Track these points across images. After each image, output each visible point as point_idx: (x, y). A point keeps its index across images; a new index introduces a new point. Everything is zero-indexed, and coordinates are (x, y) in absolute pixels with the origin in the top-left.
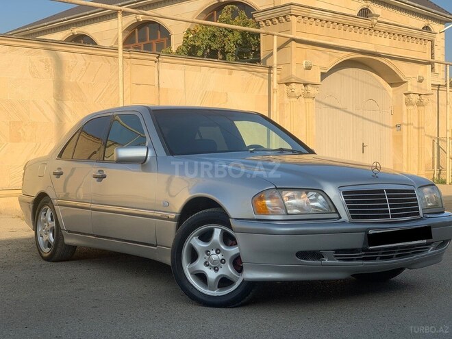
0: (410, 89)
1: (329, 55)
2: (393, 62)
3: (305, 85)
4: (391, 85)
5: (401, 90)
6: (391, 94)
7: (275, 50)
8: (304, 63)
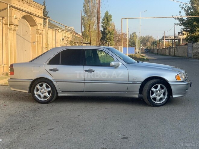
0: (39, 28)
1: (20, 13)
2: (35, 17)
3: (15, 25)
4: (31, 26)
5: (35, 28)
6: (30, 29)
7: (8, 7)
8: (14, 16)
